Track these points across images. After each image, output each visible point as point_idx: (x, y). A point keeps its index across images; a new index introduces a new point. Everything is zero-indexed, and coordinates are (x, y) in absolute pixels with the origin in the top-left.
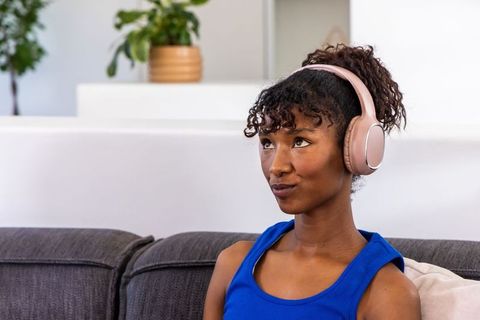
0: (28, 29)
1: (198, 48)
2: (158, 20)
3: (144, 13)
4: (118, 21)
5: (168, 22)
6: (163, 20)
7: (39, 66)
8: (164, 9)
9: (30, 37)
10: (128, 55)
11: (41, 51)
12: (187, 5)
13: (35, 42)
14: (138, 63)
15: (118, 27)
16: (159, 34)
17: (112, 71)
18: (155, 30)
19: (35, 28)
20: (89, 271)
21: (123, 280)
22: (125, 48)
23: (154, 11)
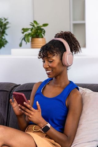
0: (3, 35)
1: (45, 39)
2: (33, 31)
3: (29, 29)
4: (23, 31)
5: (36, 31)
6: (35, 30)
7: (6, 46)
8: (35, 28)
9: (3, 37)
10: (25, 41)
11: (6, 42)
12: (42, 26)
13: (5, 39)
14: (28, 43)
15: (23, 33)
16: (34, 35)
17: (21, 45)
18: (33, 33)
19: (5, 35)
20: (2, 92)
21: (11, 94)
22: (24, 39)
23: (33, 28)
